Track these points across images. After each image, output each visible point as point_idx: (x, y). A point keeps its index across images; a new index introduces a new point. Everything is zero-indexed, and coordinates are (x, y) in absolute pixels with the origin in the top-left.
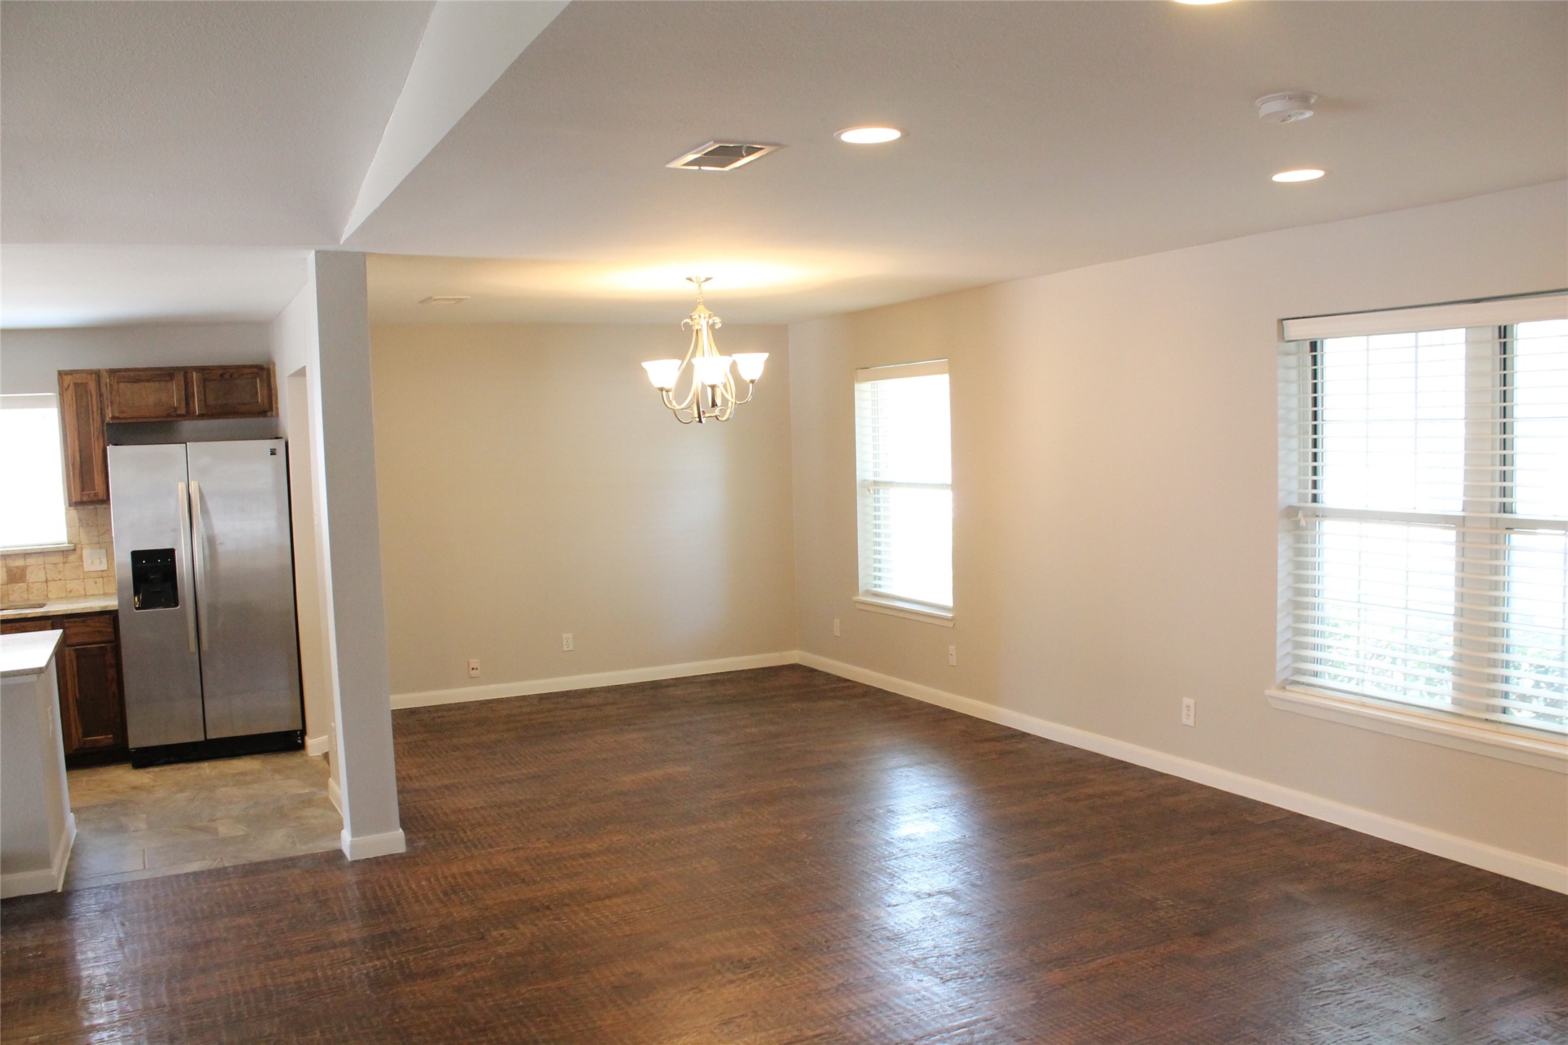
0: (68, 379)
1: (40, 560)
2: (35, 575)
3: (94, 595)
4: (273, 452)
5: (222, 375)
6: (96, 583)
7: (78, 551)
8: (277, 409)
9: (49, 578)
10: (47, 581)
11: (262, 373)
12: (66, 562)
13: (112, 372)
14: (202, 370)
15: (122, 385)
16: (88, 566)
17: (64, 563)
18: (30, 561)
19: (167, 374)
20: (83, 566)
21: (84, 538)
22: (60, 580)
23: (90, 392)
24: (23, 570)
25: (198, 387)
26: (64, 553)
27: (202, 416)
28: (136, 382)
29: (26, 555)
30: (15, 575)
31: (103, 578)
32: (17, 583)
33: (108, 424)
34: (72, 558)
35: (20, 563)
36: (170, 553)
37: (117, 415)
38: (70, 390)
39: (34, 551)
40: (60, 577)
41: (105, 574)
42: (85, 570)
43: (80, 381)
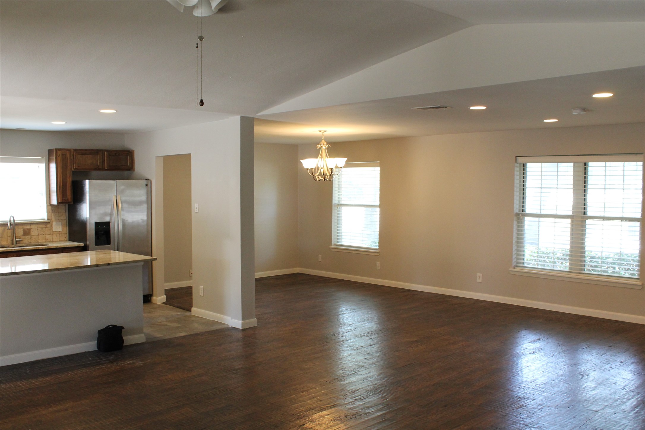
0: (59, 152)
1: (36, 226)
2: (34, 233)
3: (56, 241)
4: (147, 185)
5: (116, 154)
6: (57, 236)
7: (51, 223)
8: (134, 168)
9: (39, 234)
10: (38, 235)
11: (129, 154)
12: (46, 227)
13: (76, 150)
14: (108, 151)
15: (79, 155)
16: (54, 229)
17: (45, 228)
18: (32, 226)
19: (95, 152)
20: (52, 229)
21: (53, 218)
22: (43, 234)
23: (67, 158)
24: (29, 230)
25: (107, 158)
26: (45, 223)
27: (108, 170)
28: (84, 155)
29: (31, 224)
30: (26, 232)
31: (60, 234)
32: (26, 235)
33: (73, 171)
34: (49, 226)
35: (28, 227)
36: (108, 223)
37: (77, 168)
38: (60, 157)
39: (35, 222)
40: (43, 233)
41: (60, 233)
42: (53, 231)
43: (64, 153)
